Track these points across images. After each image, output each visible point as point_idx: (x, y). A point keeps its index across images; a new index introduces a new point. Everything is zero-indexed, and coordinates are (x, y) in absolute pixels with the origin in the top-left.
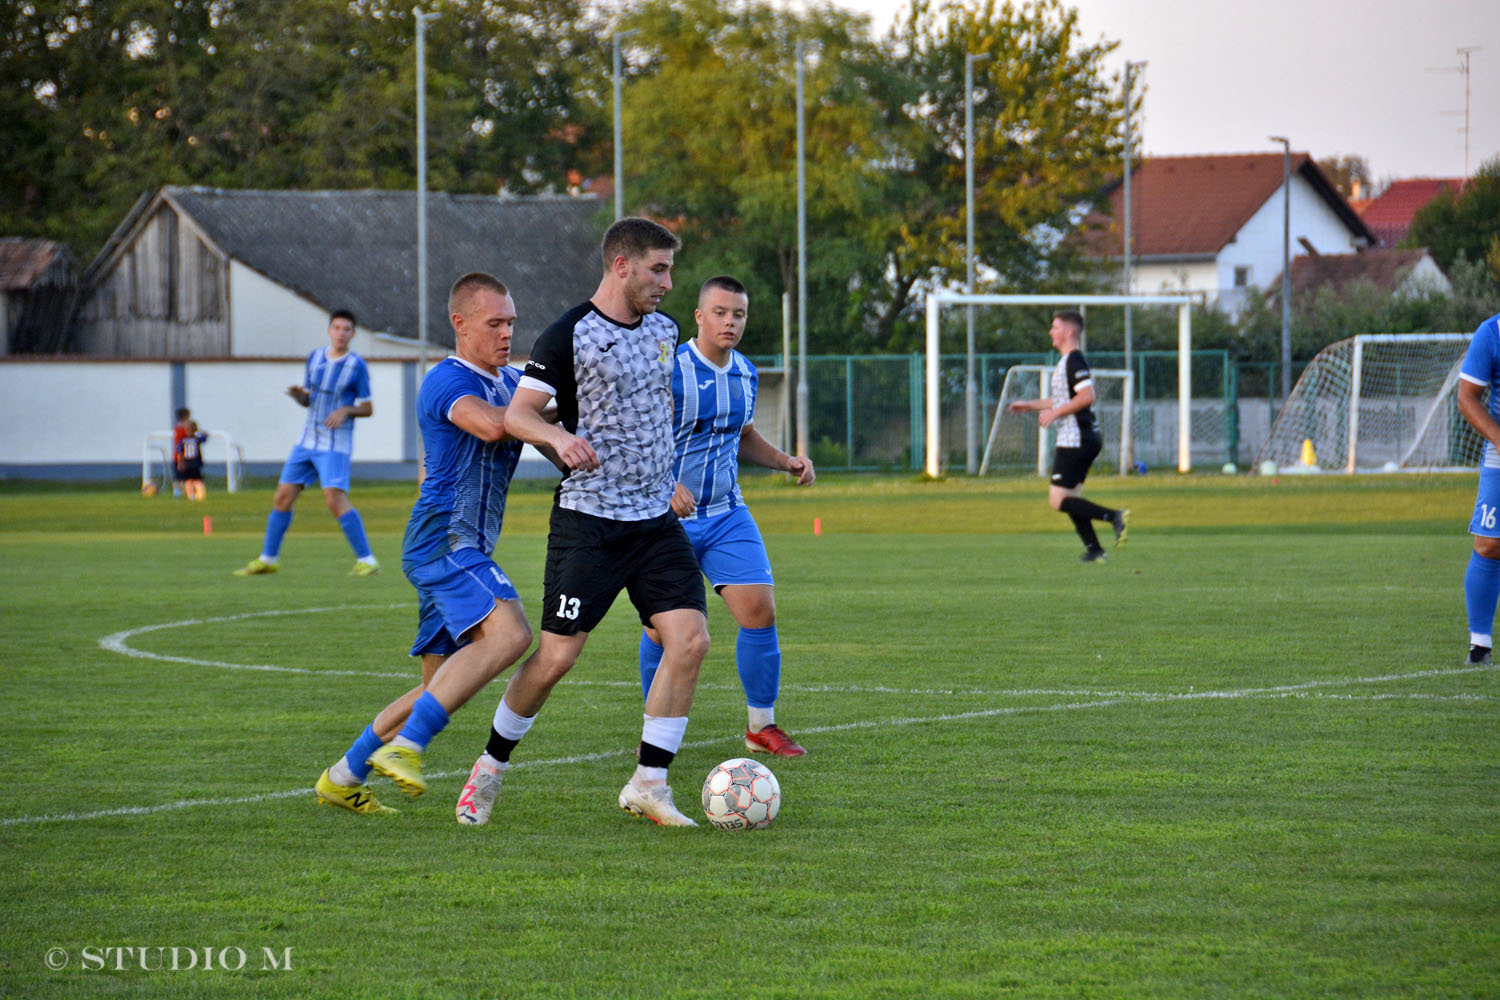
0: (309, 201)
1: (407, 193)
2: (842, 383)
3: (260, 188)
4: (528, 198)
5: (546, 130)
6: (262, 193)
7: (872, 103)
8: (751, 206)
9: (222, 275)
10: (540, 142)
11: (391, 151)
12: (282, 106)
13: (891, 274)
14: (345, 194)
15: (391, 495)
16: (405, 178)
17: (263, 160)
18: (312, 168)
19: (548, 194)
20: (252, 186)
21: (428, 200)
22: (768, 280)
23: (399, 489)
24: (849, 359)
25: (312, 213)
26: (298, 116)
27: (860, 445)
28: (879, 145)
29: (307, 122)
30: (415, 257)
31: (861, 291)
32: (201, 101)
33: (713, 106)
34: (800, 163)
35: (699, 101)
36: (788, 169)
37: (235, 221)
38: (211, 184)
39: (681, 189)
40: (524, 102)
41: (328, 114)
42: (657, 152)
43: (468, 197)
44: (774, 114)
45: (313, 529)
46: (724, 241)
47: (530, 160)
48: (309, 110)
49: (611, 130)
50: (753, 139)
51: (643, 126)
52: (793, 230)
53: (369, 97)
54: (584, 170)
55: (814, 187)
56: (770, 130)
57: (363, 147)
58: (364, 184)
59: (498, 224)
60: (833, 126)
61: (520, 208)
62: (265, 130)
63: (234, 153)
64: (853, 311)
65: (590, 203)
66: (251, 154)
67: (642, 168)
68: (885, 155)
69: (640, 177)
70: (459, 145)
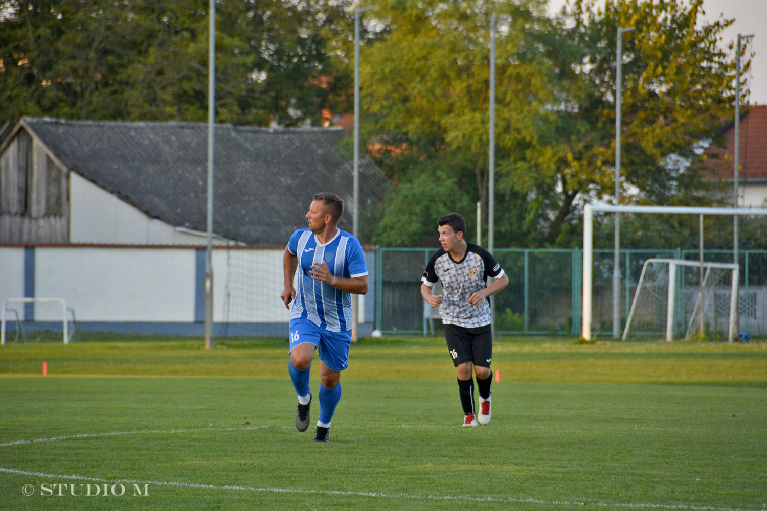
0: (130, 129)
1: (201, 124)
2: (522, 268)
3: (94, 119)
4: (292, 129)
5: (306, 79)
6: (96, 123)
7: (548, 62)
8: (457, 137)
9: (64, 182)
10: (302, 88)
11: (191, 93)
12: (111, 59)
13: (559, 188)
14: (158, 124)
15: (183, 347)
16: (201, 112)
17: (96, 98)
18: (133, 106)
19: (307, 126)
20: (87, 118)
21: (216, 129)
22: (468, 192)
23: (190, 343)
24: (526, 251)
25: (132, 137)
26: (123, 66)
27: (534, 316)
28: (552, 92)
29: (130, 70)
30: (205, 171)
31: (537, 200)
32: (52, 55)
33: (429, 63)
34: (492, 105)
35: (418, 60)
36: (484, 110)
37: (75, 144)
38: (57, 116)
39: (405, 124)
40: (290, 58)
41: (145, 65)
42: (387, 97)
43: (247, 128)
44: (474, 69)
45: (124, 372)
46: (436, 163)
47: (293, 101)
48: (131, 62)
49: (353, 80)
50: (458, 87)
51: (378, 77)
52: (486, 155)
53: (175, 53)
54: (333, 110)
55: (502, 124)
56: (471, 81)
57: (170, 90)
58: (171, 117)
59: (269, 148)
60: (519, 78)
61: (286, 137)
62: (98, 76)
63: (75, 93)
64: (530, 216)
65: (337, 132)
66: (87, 94)
67: (376, 108)
68: (557, 101)
69: (375, 115)
70: (241, 90)
